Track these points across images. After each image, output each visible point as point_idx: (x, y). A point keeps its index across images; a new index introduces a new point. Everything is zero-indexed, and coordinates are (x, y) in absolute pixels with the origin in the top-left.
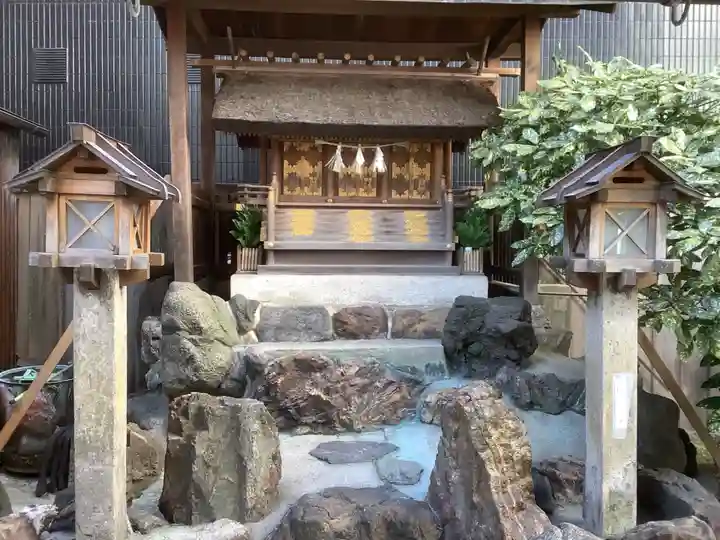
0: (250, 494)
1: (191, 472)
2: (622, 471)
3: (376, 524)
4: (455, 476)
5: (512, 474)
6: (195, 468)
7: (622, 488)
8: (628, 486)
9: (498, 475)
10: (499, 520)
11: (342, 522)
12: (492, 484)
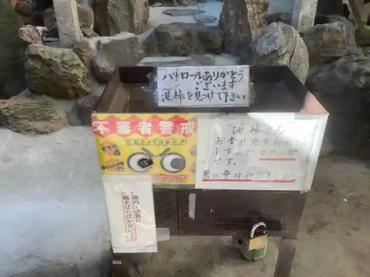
0: (136, 21)
1: (107, 10)
2: (310, 6)
3: (194, 34)
4: (231, 13)
5: (258, 11)
6: (109, 8)
7: (308, 14)
8: (311, 14)
9: (252, 10)
10: (250, 30)
11: (178, 33)
12: (249, 15)
